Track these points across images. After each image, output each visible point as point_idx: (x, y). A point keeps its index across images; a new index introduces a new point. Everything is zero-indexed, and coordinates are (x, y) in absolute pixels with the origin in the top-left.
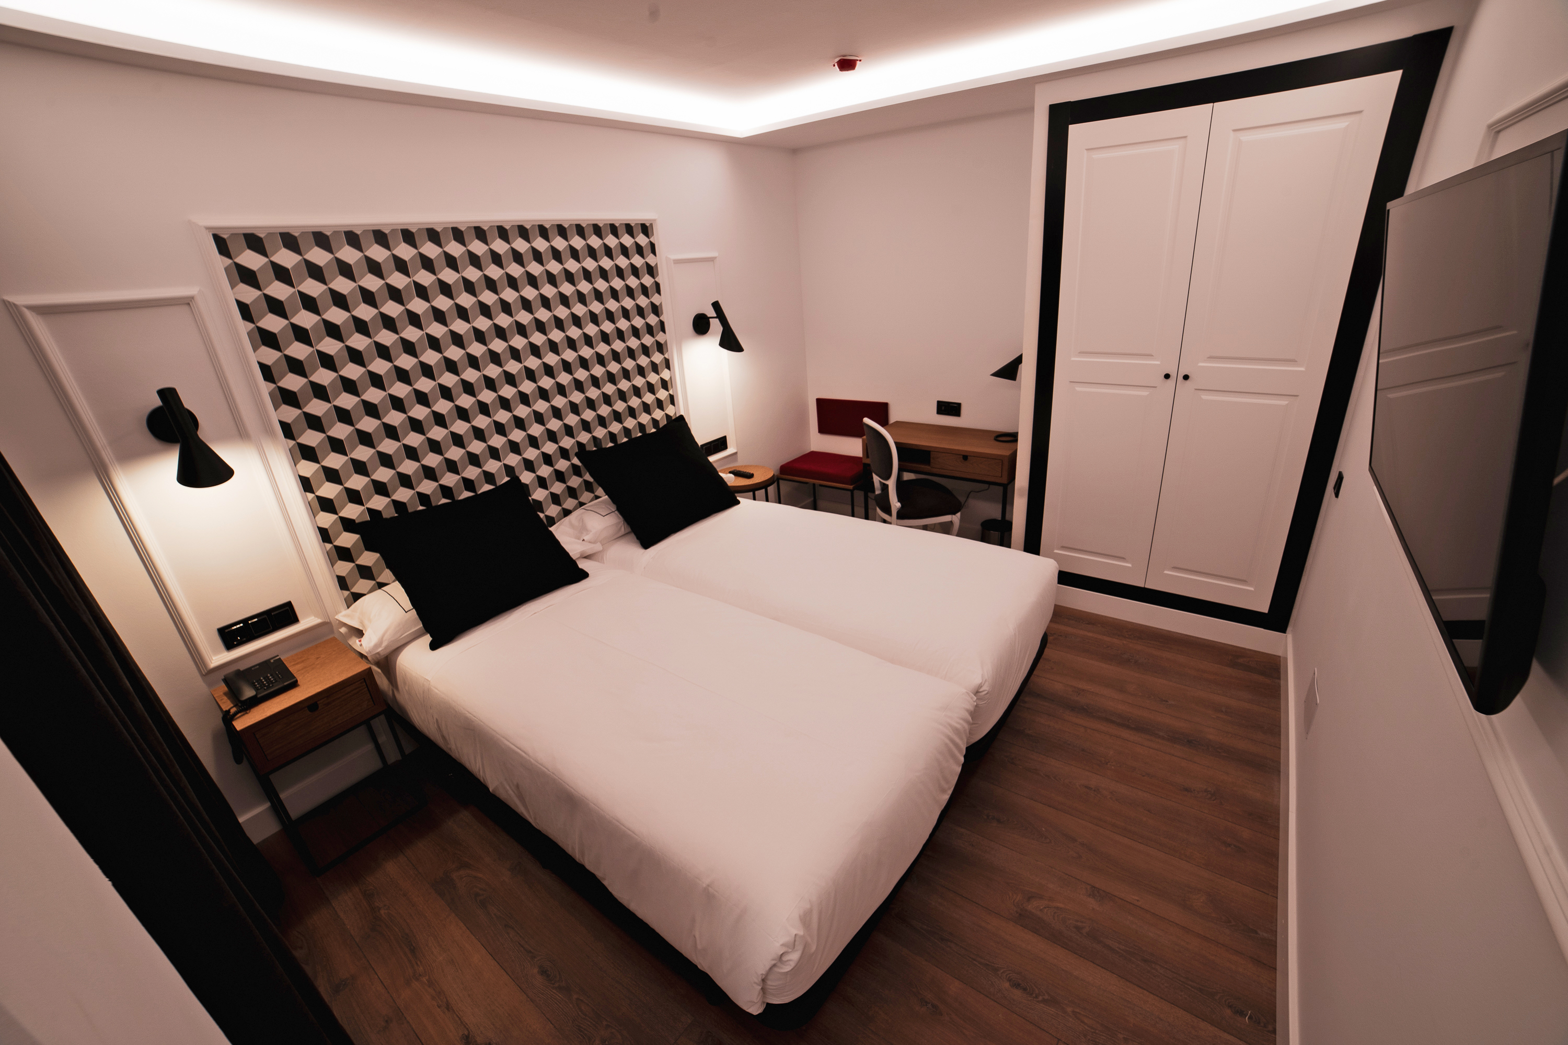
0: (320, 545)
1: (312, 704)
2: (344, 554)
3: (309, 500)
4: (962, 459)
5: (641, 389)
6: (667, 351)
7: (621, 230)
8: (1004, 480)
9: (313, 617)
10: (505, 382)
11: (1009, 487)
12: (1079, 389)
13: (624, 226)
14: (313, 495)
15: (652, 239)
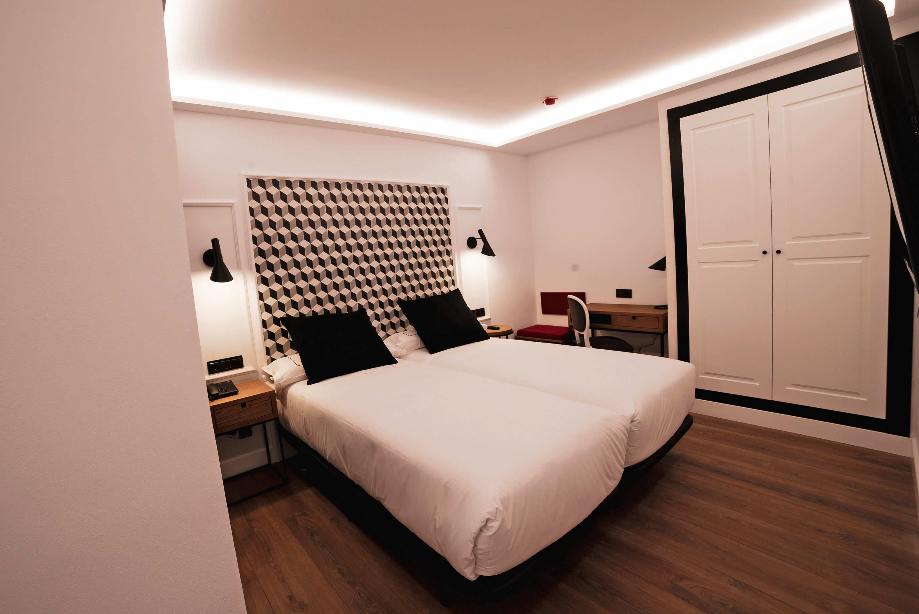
0: (261, 329)
1: (243, 403)
2: (271, 336)
3: (261, 304)
4: (632, 318)
5: (436, 274)
6: (452, 255)
7: (430, 190)
8: (661, 330)
9: (250, 367)
10: (364, 260)
11: (665, 335)
12: (705, 266)
13: (432, 188)
14: (263, 302)
15: (446, 196)
